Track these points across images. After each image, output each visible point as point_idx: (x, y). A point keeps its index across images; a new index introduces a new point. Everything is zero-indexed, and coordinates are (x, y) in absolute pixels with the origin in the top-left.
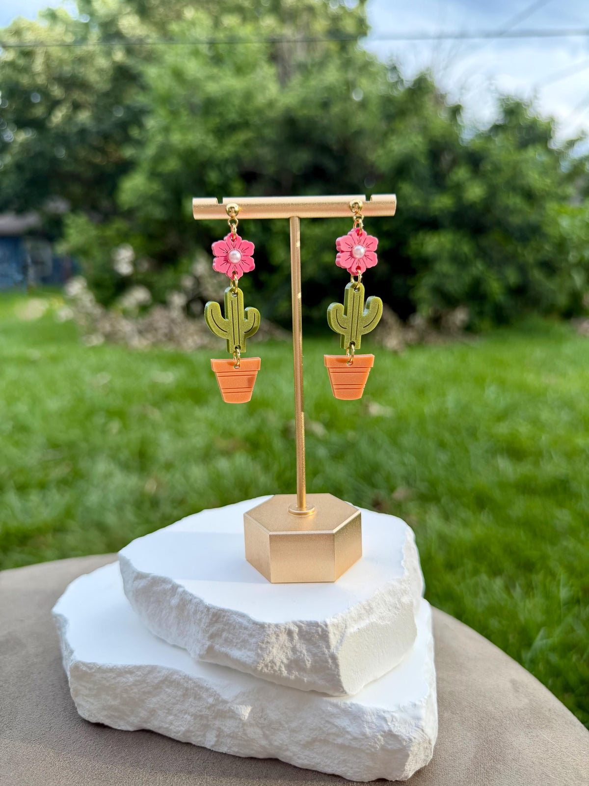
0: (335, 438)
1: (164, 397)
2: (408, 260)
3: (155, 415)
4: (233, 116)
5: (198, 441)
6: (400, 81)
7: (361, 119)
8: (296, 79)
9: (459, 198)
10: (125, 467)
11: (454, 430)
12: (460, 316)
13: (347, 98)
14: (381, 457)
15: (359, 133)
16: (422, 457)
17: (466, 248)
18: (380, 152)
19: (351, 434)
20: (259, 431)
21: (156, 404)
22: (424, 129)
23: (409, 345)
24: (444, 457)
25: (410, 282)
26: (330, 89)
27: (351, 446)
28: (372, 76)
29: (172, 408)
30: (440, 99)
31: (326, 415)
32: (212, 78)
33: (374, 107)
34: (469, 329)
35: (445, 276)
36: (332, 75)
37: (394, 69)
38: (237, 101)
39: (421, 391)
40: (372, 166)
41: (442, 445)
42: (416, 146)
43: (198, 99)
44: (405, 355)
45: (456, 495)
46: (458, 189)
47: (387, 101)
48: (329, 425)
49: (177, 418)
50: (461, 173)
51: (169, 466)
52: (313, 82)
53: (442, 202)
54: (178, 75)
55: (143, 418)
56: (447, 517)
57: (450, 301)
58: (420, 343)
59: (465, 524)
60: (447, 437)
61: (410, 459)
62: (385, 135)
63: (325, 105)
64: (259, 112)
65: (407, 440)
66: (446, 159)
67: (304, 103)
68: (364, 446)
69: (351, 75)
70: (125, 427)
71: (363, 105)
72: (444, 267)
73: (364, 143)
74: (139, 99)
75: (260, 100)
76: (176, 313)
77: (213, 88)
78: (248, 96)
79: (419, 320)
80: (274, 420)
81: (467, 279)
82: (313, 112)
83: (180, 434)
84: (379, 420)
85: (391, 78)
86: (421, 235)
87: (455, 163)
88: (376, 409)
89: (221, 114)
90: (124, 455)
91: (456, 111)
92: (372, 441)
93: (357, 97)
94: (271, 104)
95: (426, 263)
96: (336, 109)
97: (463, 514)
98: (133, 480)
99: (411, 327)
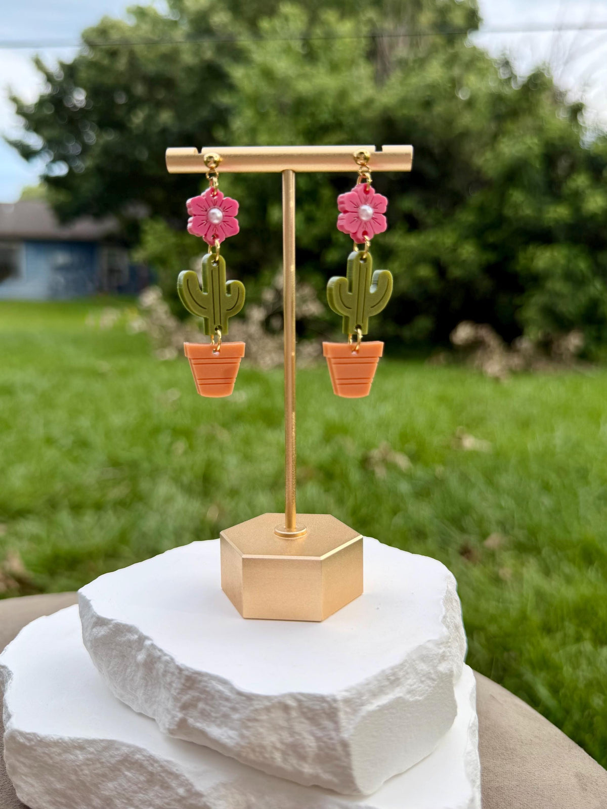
0: (420, 472)
1: (237, 417)
2: (515, 276)
3: (224, 436)
4: (325, 116)
5: (268, 468)
6: (512, 77)
7: (466, 120)
8: (395, 77)
9: (577, 210)
10: (188, 490)
11: (561, 470)
12: (574, 341)
13: (453, 97)
14: (473, 497)
15: (465, 134)
16: (521, 500)
17: (582, 265)
18: (489, 155)
19: (439, 469)
20: (335, 460)
21: (225, 425)
22: (539, 130)
23: (513, 372)
24: (547, 501)
25: (517, 301)
26: (432, 87)
27: (439, 482)
28: (482, 73)
29: (242, 430)
30: (558, 97)
31: (412, 446)
32: (304, 76)
33: (482, 105)
34: (584, 357)
35: (558, 295)
36: (435, 72)
37: (506, 64)
38: (330, 101)
39: (525, 424)
40: (479, 172)
41: (546, 487)
42: (530, 148)
43: (288, 99)
44: (507, 382)
45: (558, 546)
46: (576, 197)
47: (497, 99)
48: (414, 458)
49: (247, 442)
50: (581, 181)
51: (234, 493)
52: (415, 80)
53: (558, 213)
54: (268, 74)
55: (211, 439)
56: (547, 572)
57: (563, 325)
58: (527, 369)
59: (569, 580)
60: (553, 478)
61: (508, 502)
62: (495, 137)
63: (427, 104)
64: (355, 112)
65: (506, 480)
66: (563, 164)
67: (404, 102)
68: (454, 482)
69: (456, 71)
70: (191, 447)
71: (470, 104)
72: (557, 285)
73: (469, 146)
74: (225, 99)
75: (356, 99)
76: (254, 328)
77: (304, 87)
78: (342, 95)
79: (526, 344)
80: (352, 449)
81: (582, 299)
82: (413, 112)
83: (247, 458)
84: (474, 455)
85: (503, 74)
86: (531, 249)
87: (573, 169)
88: (470, 442)
89: (313, 115)
90: (186, 479)
91: (576, 110)
92: (464, 478)
93: (463, 95)
94: (369, 103)
95: (536, 280)
96: (439, 109)
97: (567, 568)
98: (195, 506)
99: (517, 351)
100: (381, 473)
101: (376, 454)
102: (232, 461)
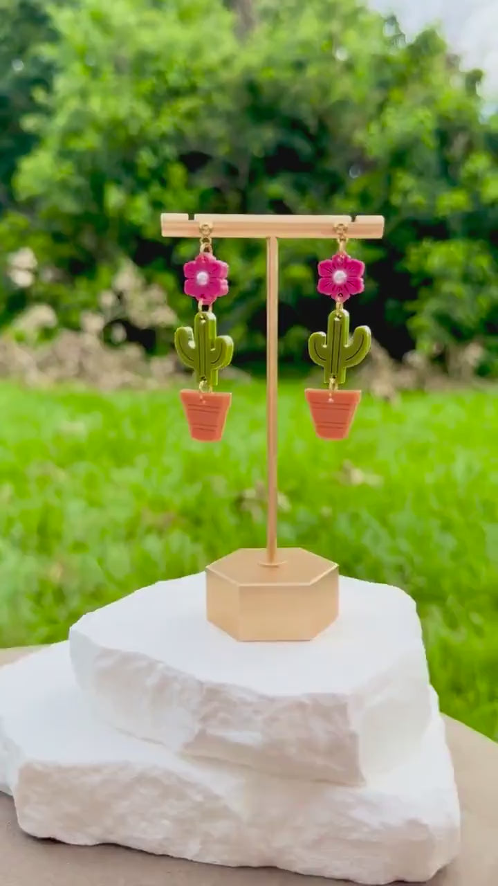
0: (303, 512)
1: (75, 453)
2: (407, 276)
3: (61, 476)
4: (174, 78)
5: (121, 515)
6: (400, 35)
7: (344, 87)
8: (260, 30)
9: (475, 197)
10: (21, 545)
11: (463, 506)
12: (473, 354)
13: (331, 58)
14: (367, 541)
15: (344, 104)
16: (421, 541)
17: (483, 262)
18: (374, 128)
19: (326, 510)
20: (201, 503)
21: (61, 465)
22: (430, 102)
23: (403, 391)
24: (450, 542)
25: (410, 306)
26: (305, 45)
27: (325, 524)
28: (363, 31)
29: (83, 467)
30: (452, 63)
31: (292, 484)
32: (146, 25)
33: (362, 69)
34: (482, 372)
35: (452, 297)
36: (309, 27)
37: (392, 20)
38: (180, 58)
39: (419, 453)
40: (362, 150)
41: (447, 527)
42: (422, 122)
43: (127, 53)
44: (397, 402)
45: (465, 594)
46: (475, 180)
47: (382, 62)
48: (294, 496)
49: (91, 482)
50: (479, 162)
51: (79, 546)
52: (283, 35)
53: (452, 201)
54: (101, 22)
55: (44, 480)
56: (453, 624)
57: (460, 334)
58: (421, 386)
59: (478, 631)
60: (455, 515)
61: (404, 545)
62: (381, 107)
63: (299, 66)
64: (209, 72)
65: (401, 518)
66: (459, 142)
67: (270, 62)
68: (343, 526)
69: (335, 26)
70: (20, 493)
71: (349, 67)
72: (450, 287)
73: (349, 118)
74: (47, 52)
75: (211, 57)
76: (91, 340)
77: (148, 39)
78: (195, 52)
79: (417, 358)
80: (222, 487)
81: (484, 302)
82: (285, 75)
83: (93, 503)
84: (364, 488)
85: (389, 32)
86: (426, 244)
87: (470, 148)
88: (358, 476)
89: (160, 74)
90: (18, 530)
91: (474, 79)
92: (354, 518)
93: (341, 56)
94: (226, 62)
95: (428, 281)
96: (312, 72)
97: (477, 619)
98: (31, 564)
99: (410, 367)
100: (257, 515)
101: (250, 493)
102: (75, 507)
